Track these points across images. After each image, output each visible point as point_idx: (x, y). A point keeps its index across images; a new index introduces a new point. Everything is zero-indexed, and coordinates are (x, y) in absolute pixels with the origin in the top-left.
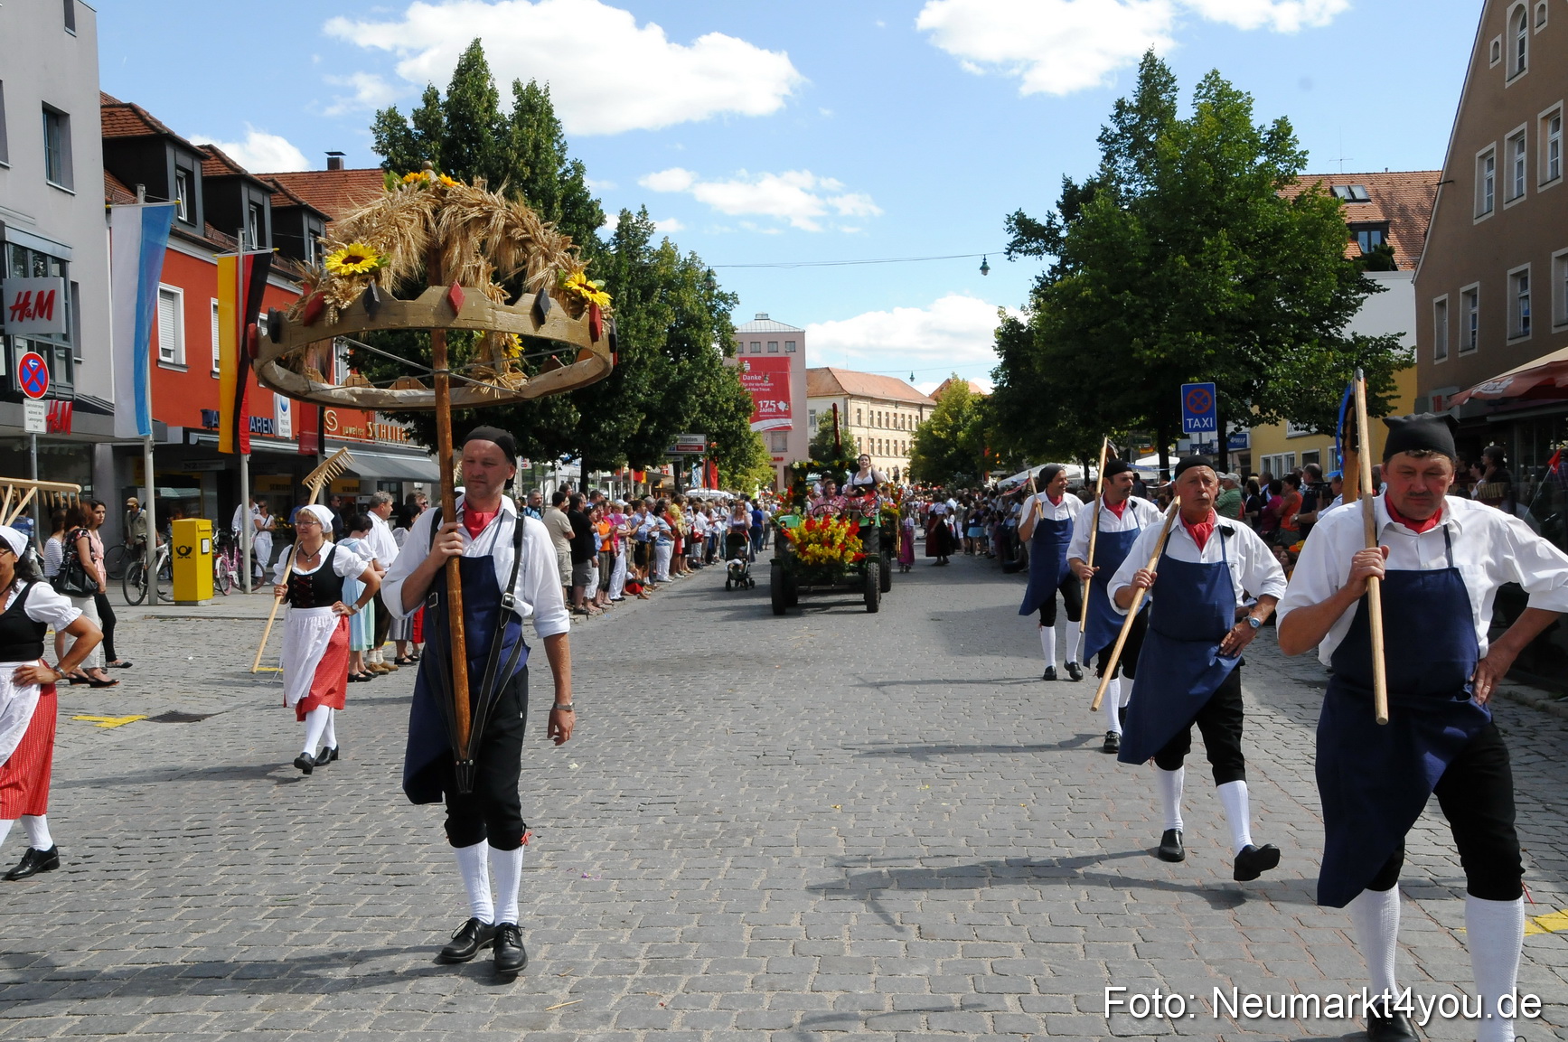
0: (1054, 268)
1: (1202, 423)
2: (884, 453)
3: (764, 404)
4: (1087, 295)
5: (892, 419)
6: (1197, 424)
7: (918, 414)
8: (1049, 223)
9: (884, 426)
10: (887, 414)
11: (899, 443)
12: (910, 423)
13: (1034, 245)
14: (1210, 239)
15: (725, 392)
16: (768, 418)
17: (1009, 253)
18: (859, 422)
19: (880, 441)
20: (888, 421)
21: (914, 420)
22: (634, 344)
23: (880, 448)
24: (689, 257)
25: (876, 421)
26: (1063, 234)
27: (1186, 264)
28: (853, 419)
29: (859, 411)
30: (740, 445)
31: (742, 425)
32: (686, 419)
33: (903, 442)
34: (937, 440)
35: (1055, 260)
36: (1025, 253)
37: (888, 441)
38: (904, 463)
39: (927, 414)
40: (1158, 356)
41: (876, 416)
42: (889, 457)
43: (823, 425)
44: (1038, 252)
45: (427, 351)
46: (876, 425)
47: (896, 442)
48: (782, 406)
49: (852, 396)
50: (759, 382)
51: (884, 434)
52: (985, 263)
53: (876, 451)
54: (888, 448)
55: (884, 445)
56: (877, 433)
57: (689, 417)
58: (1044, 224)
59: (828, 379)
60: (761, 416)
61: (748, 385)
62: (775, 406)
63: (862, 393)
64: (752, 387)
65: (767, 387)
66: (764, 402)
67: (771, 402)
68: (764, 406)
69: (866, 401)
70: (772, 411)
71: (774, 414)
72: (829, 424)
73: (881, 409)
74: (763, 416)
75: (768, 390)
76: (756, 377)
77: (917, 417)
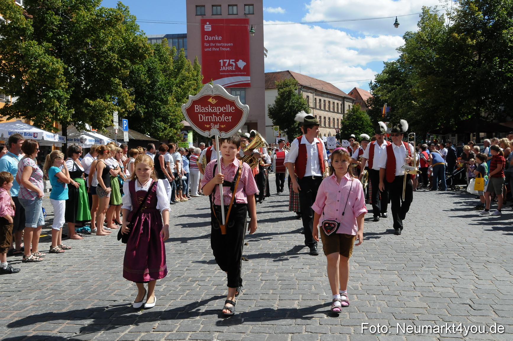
3: (224, 63)
5: (327, 104)
7: (342, 102)
9: (322, 108)
10: (325, 101)
11: (332, 119)
12: (338, 108)
16: (228, 76)
20: (325, 105)
21: (340, 107)
25: (318, 104)
29: (308, 97)
33: (334, 119)
37: (325, 118)
38: (333, 132)
39: (348, 104)
41: (318, 101)
42: (326, 127)
46: (318, 107)
47: (329, 118)
48: (241, 64)
49: (303, 88)
50: (219, 42)
54: (325, 122)
55: (323, 120)
56: (318, 112)
59: (289, 77)
60: (221, 74)
61: (210, 45)
62: (234, 64)
63: (309, 86)
64: (212, 47)
65: (227, 47)
66: (224, 60)
67: (231, 60)
68: (224, 65)
69: (312, 91)
70: (232, 68)
71: (233, 71)
72: (287, 89)
73: (321, 98)
74: (223, 74)
75: (228, 49)
76: (217, 38)
77: (341, 105)
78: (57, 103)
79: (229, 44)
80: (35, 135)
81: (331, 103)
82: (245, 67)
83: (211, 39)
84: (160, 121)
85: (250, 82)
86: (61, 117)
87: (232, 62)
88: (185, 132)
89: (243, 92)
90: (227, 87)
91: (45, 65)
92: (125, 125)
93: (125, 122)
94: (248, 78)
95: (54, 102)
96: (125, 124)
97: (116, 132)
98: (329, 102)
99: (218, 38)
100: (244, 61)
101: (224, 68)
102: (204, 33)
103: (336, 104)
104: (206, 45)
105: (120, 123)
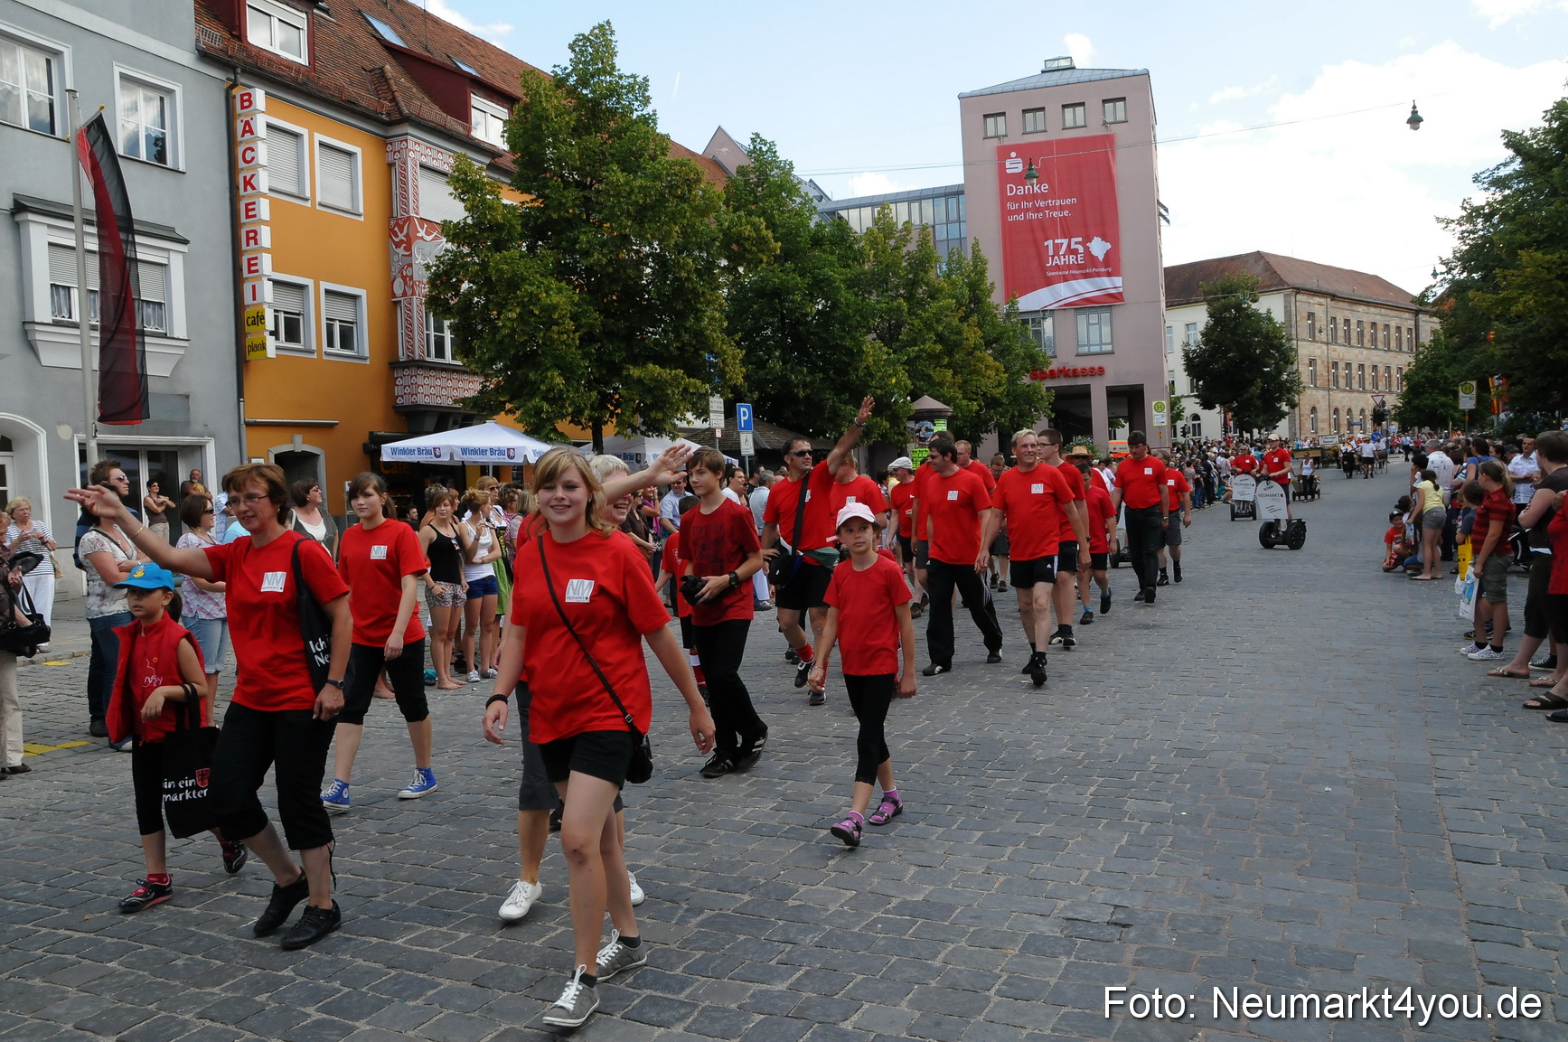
2: (1355, 386)
3: (1057, 247)
5: (1368, 331)
7: (1411, 324)
9: (1354, 341)
10: (1360, 322)
11: (1381, 369)
12: (1399, 340)
16: (1065, 279)
18: (1313, 335)
19: (1348, 365)
20: (1361, 334)
21: (1405, 336)
23: (1349, 378)
25: (1341, 333)
28: (1303, 332)
29: (1311, 315)
33: (1388, 368)
37: (1361, 367)
38: (1392, 401)
39: (1430, 327)
41: (1341, 326)
42: (1364, 391)
46: (1341, 340)
47: (1375, 368)
48: (1099, 248)
49: (1298, 290)
50: (1044, 197)
51: (1355, 355)
53: (1342, 382)
54: (1362, 378)
55: (1356, 373)
56: (1341, 353)
59: (1259, 268)
60: (1049, 274)
61: (1020, 206)
62: (1081, 249)
63: (1315, 288)
64: (1027, 210)
65: (1062, 208)
66: (1057, 241)
67: (1074, 240)
68: (1056, 252)
69: (1322, 300)
70: (1077, 260)
71: (1080, 267)
73: (1348, 315)
74: (1053, 274)
75: (1066, 213)
76: (1036, 188)
77: (1410, 330)
78: (559, 380)
79: (1068, 201)
80: (510, 452)
81: (1380, 327)
82: (1107, 255)
83: (1021, 191)
84: (846, 403)
85: (1121, 290)
86: (570, 410)
87: (1076, 243)
88: (929, 424)
89: (1105, 316)
90: (1065, 305)
91: (533, 298)
92: (743, 418)
93: (744, 412)
94: (1118, 281)
95: (552, 375)
96: (745, 415)
97: (718, 434)
98: (1374, 323)
99: (1040, 188)
100: (1104, 238)
101: (1057, 261)
102: (1004, 178)
103: (1393, 330)
104: (1012, 206)
105: (730, 412)
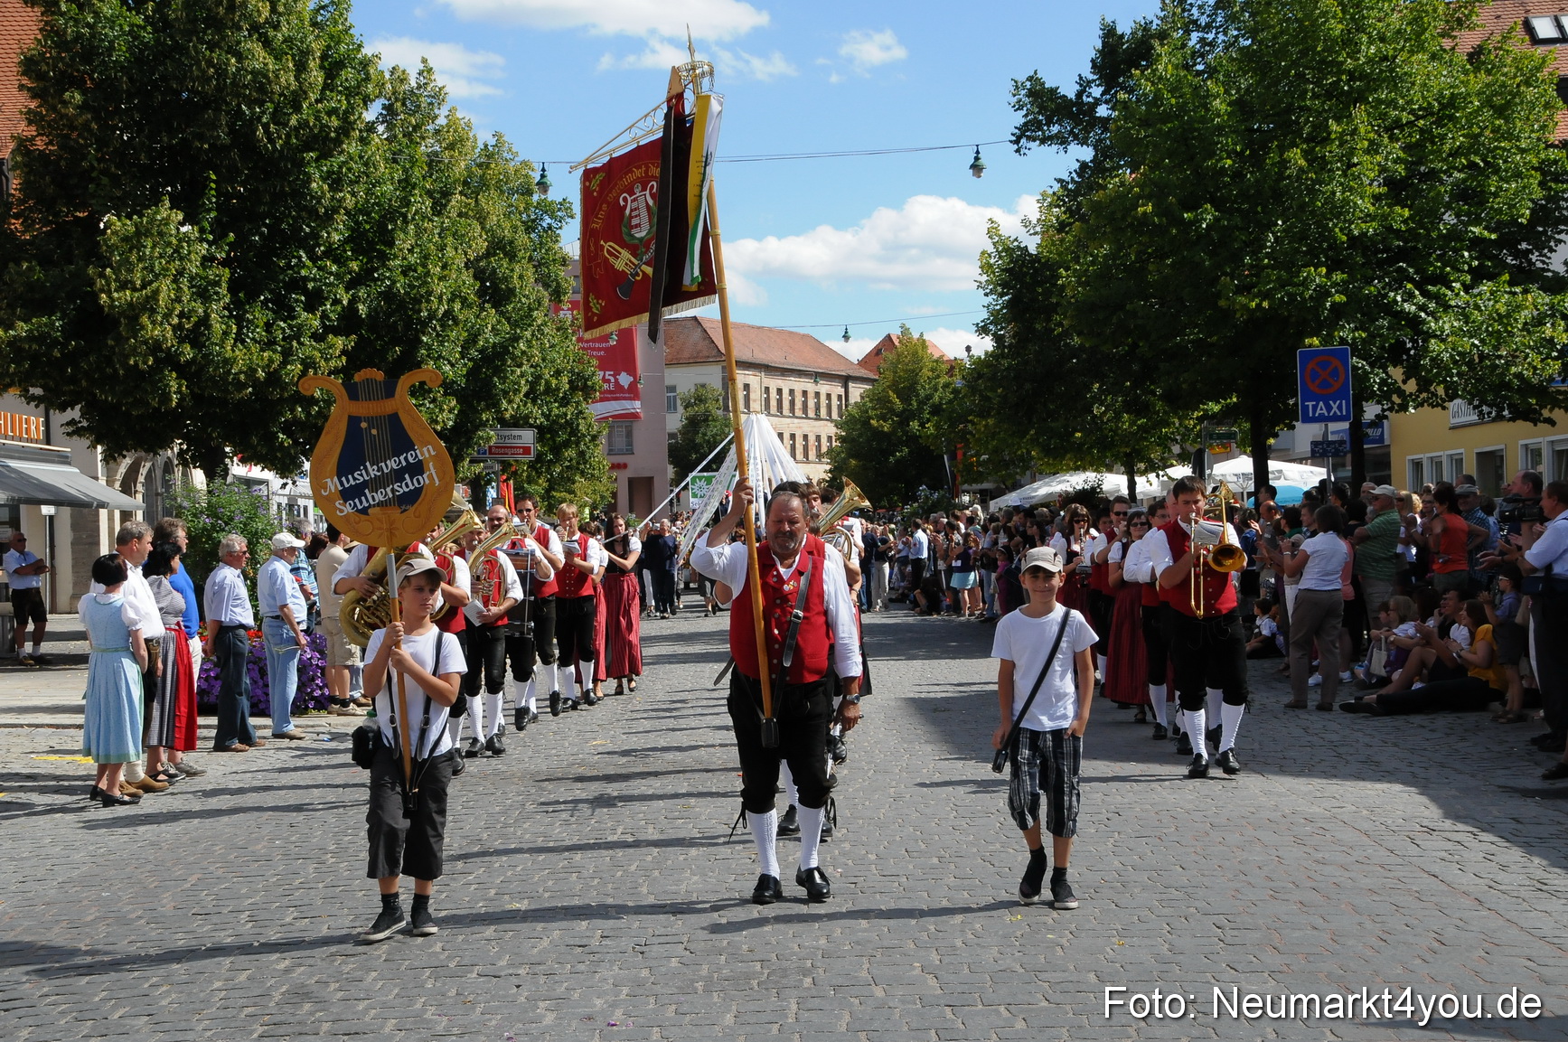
0: (1084, 165)
1: (1329, 408)
4: (1145, 213)
5: (799, 400)
6: (1321, 409)
7: (841, 391)
8: (1079, 95)
9: (786, 411)
10: (792, 392)
11: (812, 439)
12: (829, 407)
13: (1055, 129)
14: (1338, 120)
15: (553, 361)
17: (1017, 142)
18: (748, 405)
20: (792, 403)
21: (835, 402)
22: (439, 288)
24: (492, 141)
25: (773, 403)
26: (1102, 111)
27: (1302, 162)
29: (747, 387)
30: (577, 444)
31: (581, 412)
32: (504, 404)
33: (818, 438)
34: (877, 433)
35: (1087, 153)
36: (1043, 141)
38: (818, 471)
40: (1259, 305)
41: (774, 395)
43: (691, 411)
44: (1061, 140)
45: (110, 297)
46: (774, 410)
47: (805, 437)
48: (625, 379)
51: (786, 425)
52: (977, 159)
55: (787, 442)
57: (510, 402)
58: (1071, 95)
59: (697, 334)
62: (613, 380)
63: (751, 359)
65: (599, 349)
67: (607, 373)
69: (758, 370)
70: (609, 387)
71: (610, 392)
72: (700, 409)
73: (780, 385)
75: (602, 353)
77: (840, 397)
79: (604, 345)
81: (811, 395)
82: (630, 385)
85: (639, 410)
87: (609, 375)
94: (637, 404)
98: (805, 393)
100: (628, 373)
103: (823, 398)
